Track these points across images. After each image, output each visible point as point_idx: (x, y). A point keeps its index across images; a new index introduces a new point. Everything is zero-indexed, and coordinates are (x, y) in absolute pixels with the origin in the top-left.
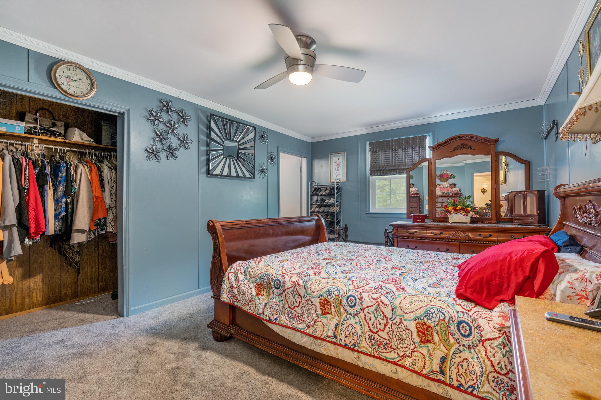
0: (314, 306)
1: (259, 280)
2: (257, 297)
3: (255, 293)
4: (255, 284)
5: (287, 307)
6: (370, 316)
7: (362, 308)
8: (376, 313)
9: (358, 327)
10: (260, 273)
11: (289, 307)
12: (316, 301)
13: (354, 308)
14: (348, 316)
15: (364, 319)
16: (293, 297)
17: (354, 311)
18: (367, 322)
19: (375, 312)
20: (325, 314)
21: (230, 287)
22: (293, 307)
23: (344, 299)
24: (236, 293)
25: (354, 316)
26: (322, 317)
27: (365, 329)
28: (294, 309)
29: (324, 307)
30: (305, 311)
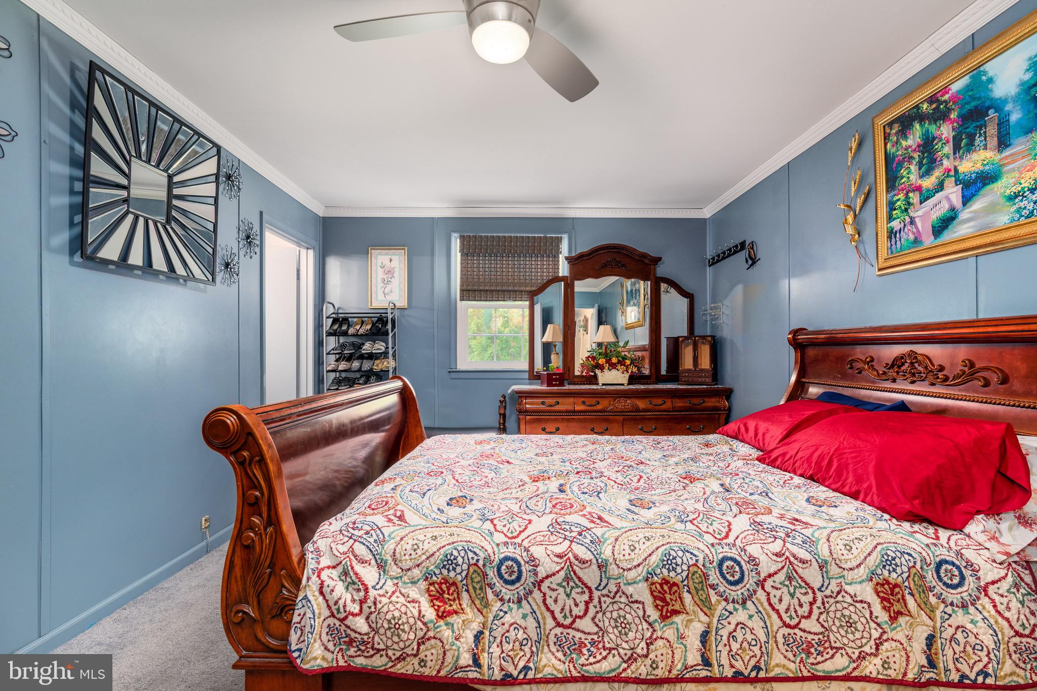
0: (635, 606)
1: (437, 572)
2: (442, 623)
3: (435, 613)
4: (423, 585)
5: (551, 627)
6: (778, 593)
7: (759, 581)
8: (790, 583)
9: (756, 624)
10: (435, 549)
11: (559, 625)
12: (642, 592)
13: (741, 585)
14: (730, 607)
15: (766, 604)
16: (568, 595)
17: (742, 591)
18: (773, 609)
19: (787, 583)
20: (667, 617)
21: (333, 615)
22: (568, 621)
23: (713, 569)
24: (365, 628)
25: (744, 602)
26: (663, 627)
27: (772, 625)
28: (573, 626)
29: (663, 600)
30: (607, 623)
